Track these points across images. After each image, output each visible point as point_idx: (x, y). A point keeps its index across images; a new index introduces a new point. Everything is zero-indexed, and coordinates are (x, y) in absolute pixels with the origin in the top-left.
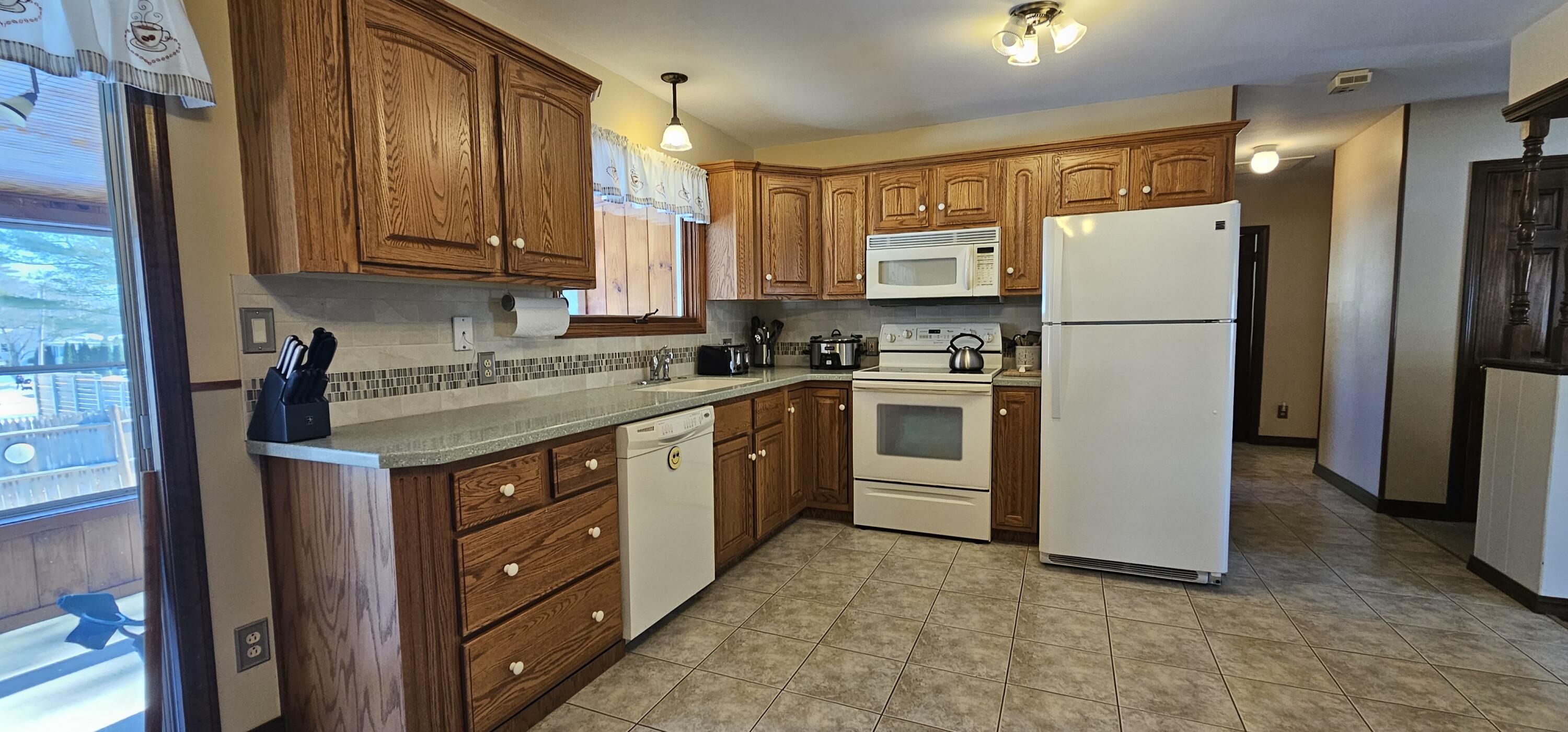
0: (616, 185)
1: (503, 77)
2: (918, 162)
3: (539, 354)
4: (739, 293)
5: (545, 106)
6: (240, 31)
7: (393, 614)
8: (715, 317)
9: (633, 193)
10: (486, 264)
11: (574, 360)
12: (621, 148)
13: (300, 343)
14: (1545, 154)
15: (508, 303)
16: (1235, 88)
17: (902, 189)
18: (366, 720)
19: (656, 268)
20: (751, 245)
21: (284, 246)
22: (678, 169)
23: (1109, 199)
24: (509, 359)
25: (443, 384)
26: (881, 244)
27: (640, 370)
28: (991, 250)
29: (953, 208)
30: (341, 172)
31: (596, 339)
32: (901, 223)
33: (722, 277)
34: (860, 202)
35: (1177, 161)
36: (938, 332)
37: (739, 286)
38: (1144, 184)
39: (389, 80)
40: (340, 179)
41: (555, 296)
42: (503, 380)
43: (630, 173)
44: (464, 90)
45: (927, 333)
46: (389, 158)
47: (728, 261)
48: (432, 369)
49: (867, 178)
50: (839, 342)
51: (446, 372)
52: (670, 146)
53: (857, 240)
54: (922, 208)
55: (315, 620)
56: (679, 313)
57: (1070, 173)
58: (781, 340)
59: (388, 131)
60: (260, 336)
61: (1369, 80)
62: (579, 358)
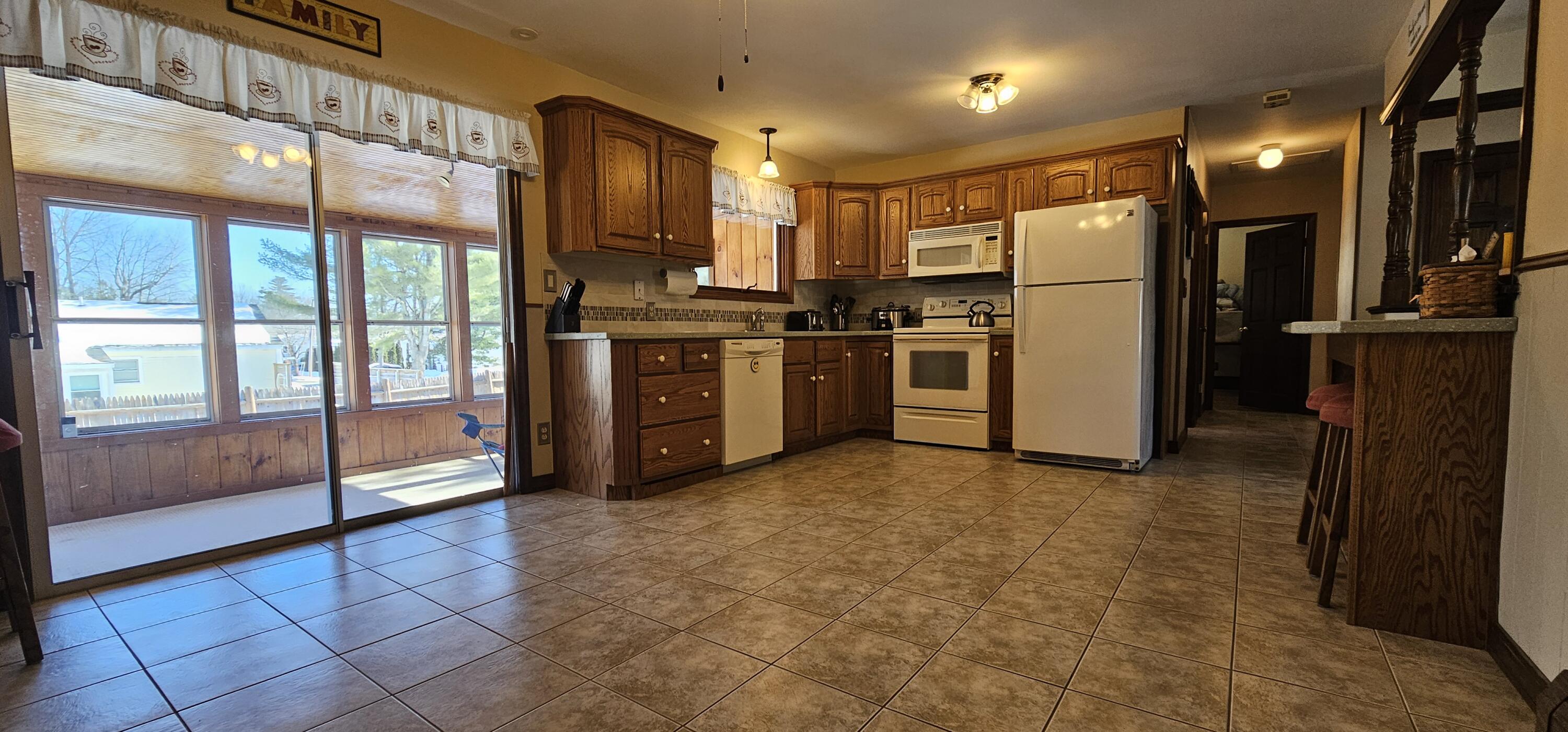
0: (729, 202)
1: (664, 147)
2: (945, 176)
3: (680, 306)
4: (816, 274)
5: (686, 160)
6: (548, 138)
7: (609, 411)
8: (800, 293)
9: (740, 207)
10: (652, 249)
11: (701, 312)
12: (733, 179)
13: (571, 285)
14: (1477, 144)
15: (663, 273)
16: (1187, 108)
17: (934, 197)
18: (595, 467)
19: (762, 259)
20: (825, 240)
21: (564, 239)
22: (773, 189)
23: (1082, 197)
24: (663, 307)
25: (628, 317)
26: (919, 237)
27: (744, 324)
28: (995, 238)
29: (970, 208)
30: (590, 203)
31: (715, 301)
32: (934, 221)
33: (805, 264)
34: (905, 207)
35: (1130, 166)
36: (965, 302)
37: (816, 270)
38: (1106, 185)
39: (611, 157)
40: (589, 206)
41: (690, 271)
42: (659, 319)
43: (739, 194)
44: (645, 157)
45: (957, 303)
46: (610, 195)
47: (809, 252)
48: (623, 309)
49: (910, 189)
50: (893, 311)
51: (630, 311)
52: (765, 175)
53: (904, 236)
54: (948, 209)
55: (572, 422)
56: (775, 290)
57: (1053, 179)
58: (854, 312)
59: (610, 182)
60: (551, 284)
61: (1289, 97)
62: (704, 311)
